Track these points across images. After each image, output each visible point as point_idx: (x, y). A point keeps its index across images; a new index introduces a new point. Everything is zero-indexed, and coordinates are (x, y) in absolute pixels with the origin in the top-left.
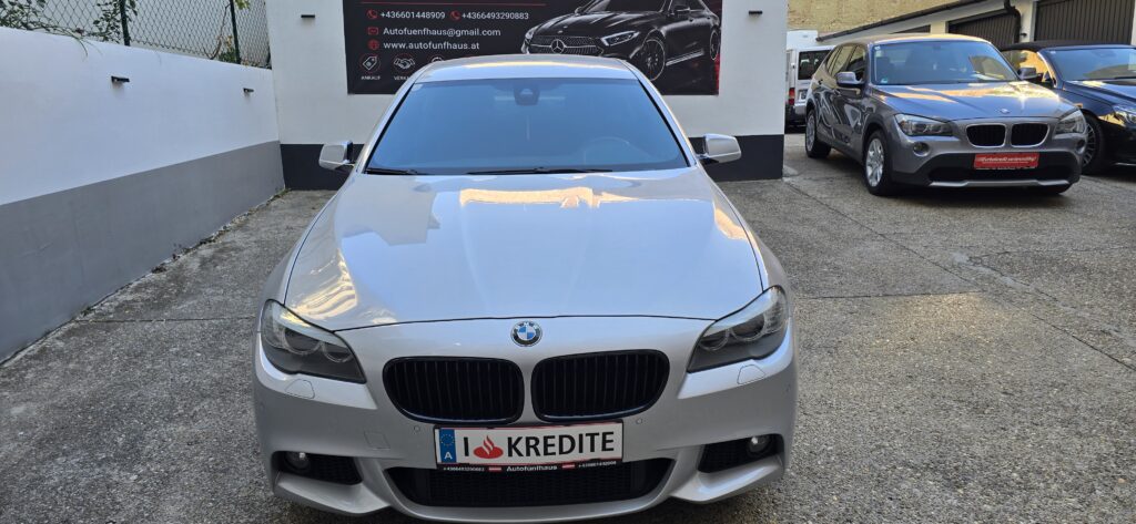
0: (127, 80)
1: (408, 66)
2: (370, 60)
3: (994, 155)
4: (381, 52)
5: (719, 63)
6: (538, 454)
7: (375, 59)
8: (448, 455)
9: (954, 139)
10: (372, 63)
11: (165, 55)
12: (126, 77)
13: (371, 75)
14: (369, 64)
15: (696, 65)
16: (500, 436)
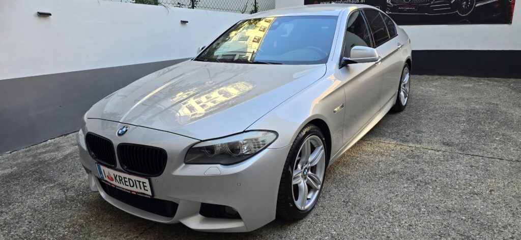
0: (187, 22)
5: (514, 4)
6: (123, 184)
8: (102, 175)
11: (210, 12)
12: (187, 21)
15: (497, 5)
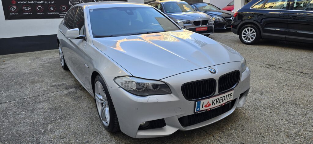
1: (28, 9)
2: (13, 8)
3: (199, 28)
4: (17, 5)
6: (214, 104)
7: (15, 7)
8: (198, 109)
9: (191, 25)
10: (14, 9)
13: (14, 13)
14: (13, 9)
16: (210, 100)
